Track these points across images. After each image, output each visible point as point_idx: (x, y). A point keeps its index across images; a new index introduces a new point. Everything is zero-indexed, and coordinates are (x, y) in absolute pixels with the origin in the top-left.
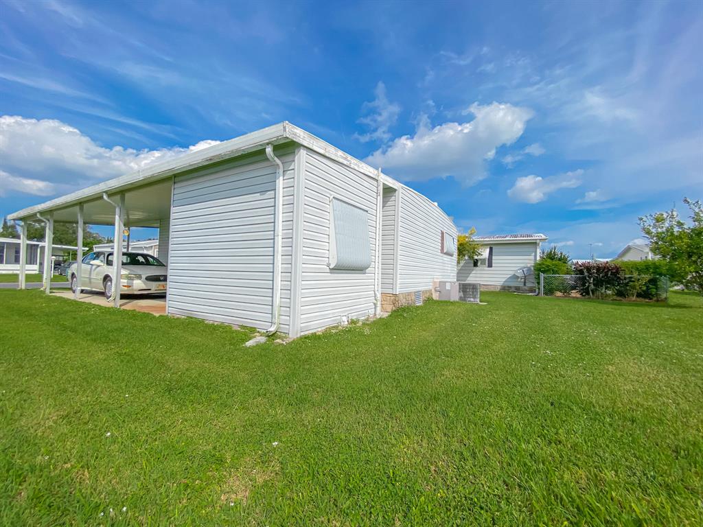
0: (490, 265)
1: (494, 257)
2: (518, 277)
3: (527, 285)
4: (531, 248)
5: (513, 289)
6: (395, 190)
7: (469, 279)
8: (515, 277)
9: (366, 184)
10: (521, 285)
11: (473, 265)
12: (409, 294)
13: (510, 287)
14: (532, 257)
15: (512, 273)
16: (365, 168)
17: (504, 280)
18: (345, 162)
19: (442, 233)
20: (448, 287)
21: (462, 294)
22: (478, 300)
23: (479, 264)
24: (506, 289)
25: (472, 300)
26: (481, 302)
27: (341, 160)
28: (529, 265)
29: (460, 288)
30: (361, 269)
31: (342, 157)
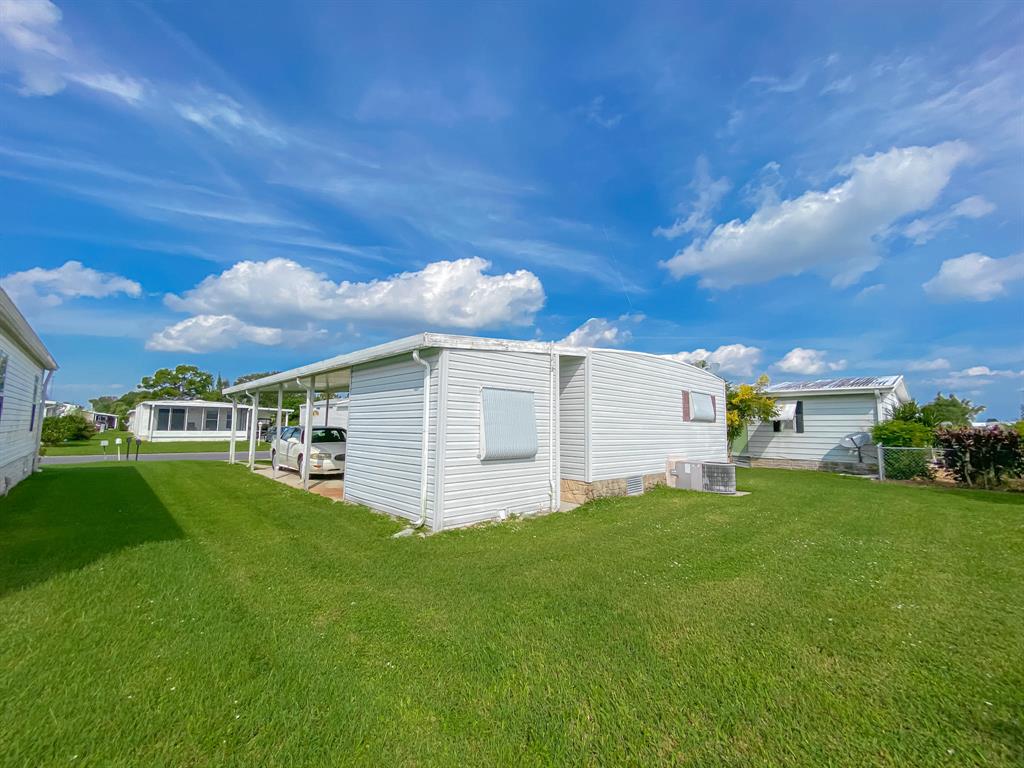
0: (800, 429)
1: (805, 418)
2: (848, 449)
3: (865, 460)
4: (868, 403)
5: (842, 468)
6: (584, 357)
7: (767, 450)
8: (841, 448)
9: (532, 362)
10: (855, 461)
11: (772, 429)
12: (617, 481)
13: (836, 464)
14: (871, 417)
15: (837, 441)
16: (529, 346)
17: (825, 452)
18: (500, 348)
19: (686, 395)
20: (688, 469)
21: (707, 481)
22: (733, 489)
23: (782, 426)
24: (828, 467)
25: (722, 488)
26: (738, 490)
27: (494, 348)
28: (866, 429)
29: (704, 472)
30: (528, 457)
31: (495, 345)
